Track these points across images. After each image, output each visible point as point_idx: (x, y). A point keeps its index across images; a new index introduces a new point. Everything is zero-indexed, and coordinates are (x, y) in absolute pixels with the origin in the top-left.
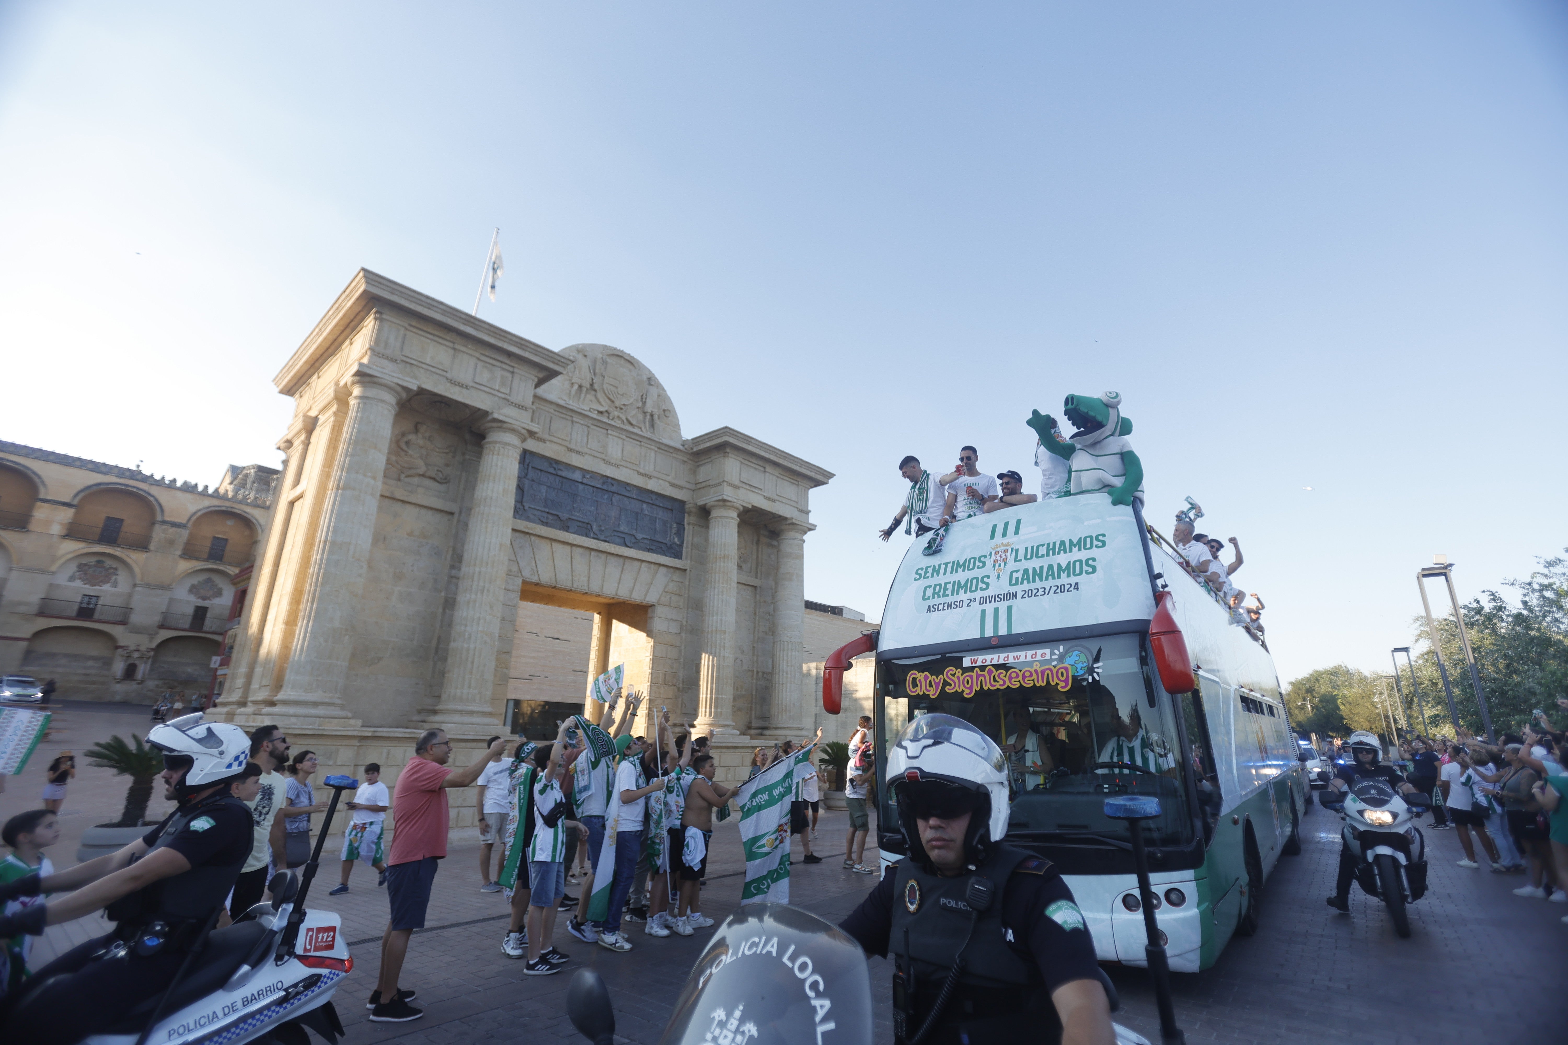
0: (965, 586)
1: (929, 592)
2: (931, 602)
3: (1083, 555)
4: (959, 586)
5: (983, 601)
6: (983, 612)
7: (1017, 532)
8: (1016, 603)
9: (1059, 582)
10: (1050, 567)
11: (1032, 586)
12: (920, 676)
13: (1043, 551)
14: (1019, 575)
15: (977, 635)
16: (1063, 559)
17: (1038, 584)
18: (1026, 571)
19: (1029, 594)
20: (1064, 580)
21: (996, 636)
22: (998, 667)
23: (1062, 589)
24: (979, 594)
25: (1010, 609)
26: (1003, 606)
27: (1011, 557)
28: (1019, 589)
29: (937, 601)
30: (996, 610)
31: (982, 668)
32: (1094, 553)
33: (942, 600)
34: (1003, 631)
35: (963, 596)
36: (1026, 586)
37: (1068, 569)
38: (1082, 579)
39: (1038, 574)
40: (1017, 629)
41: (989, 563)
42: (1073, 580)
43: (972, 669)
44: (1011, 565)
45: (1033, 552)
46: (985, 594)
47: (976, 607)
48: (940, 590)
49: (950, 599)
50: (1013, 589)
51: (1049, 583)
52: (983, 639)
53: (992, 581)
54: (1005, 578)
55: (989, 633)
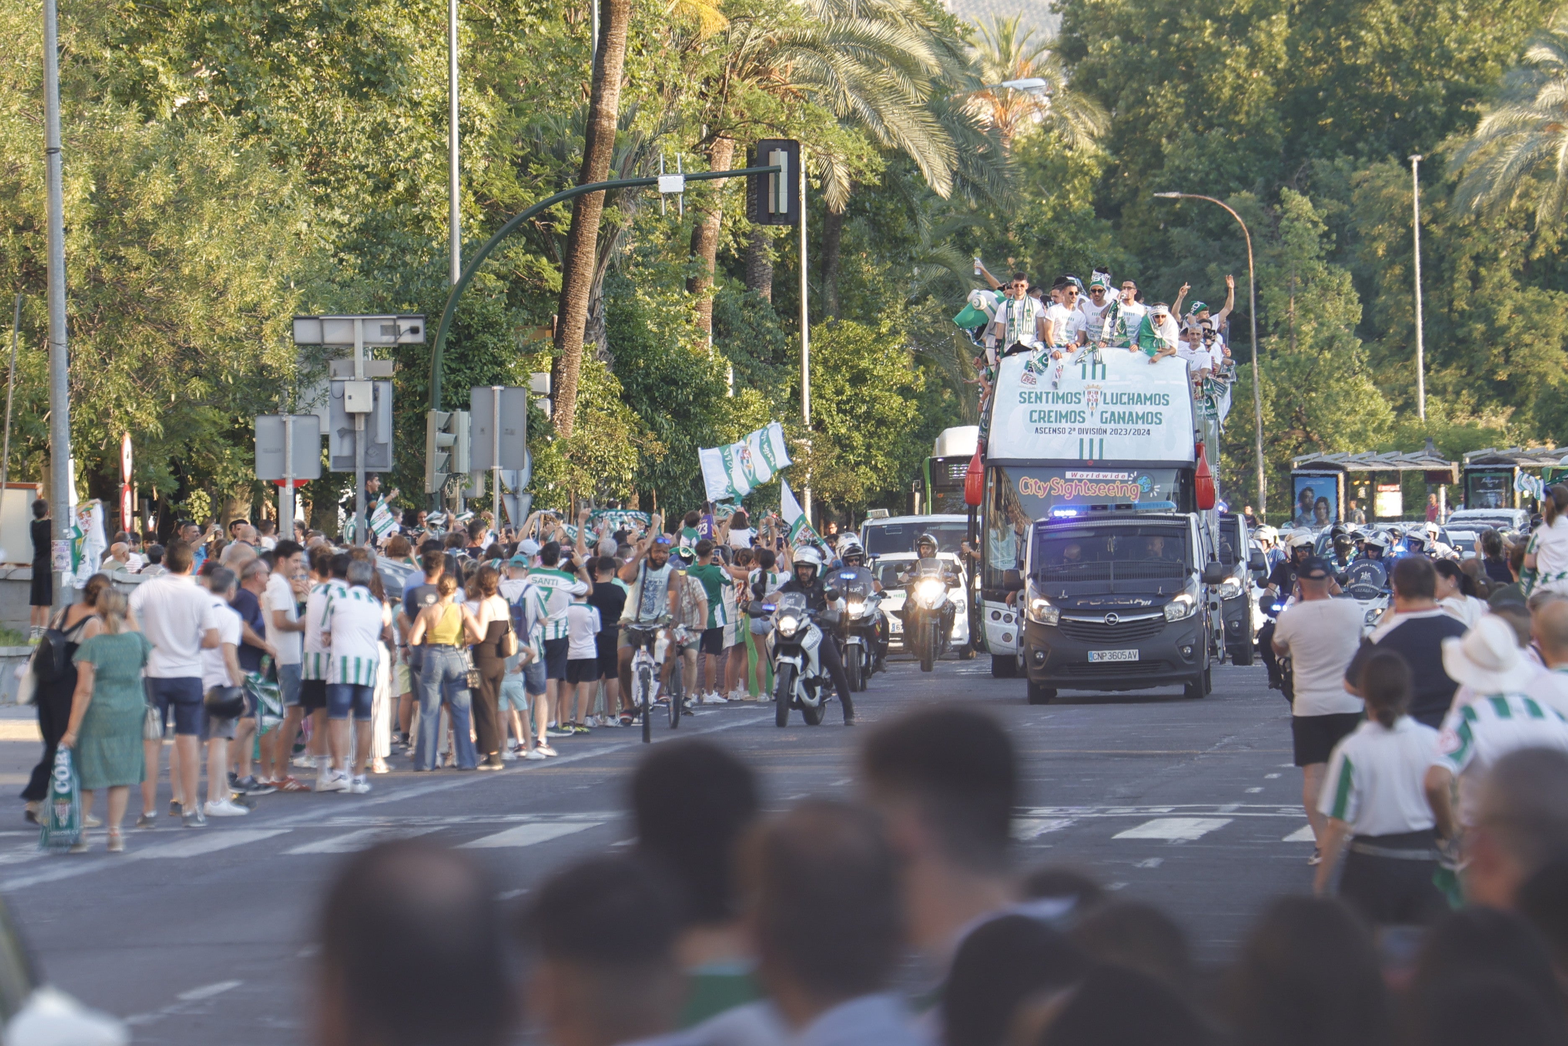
0: (1066, 416)
1: (1035, 416)
2: (1039, 425)
3: (1153, 409)
4: (1060, 416)
5: (1081, 431)
6: (1082, 440)
7: (1104, 377)
8: (1107, 438)
9: (1137, 427)
10: (1131, 414)
11: (1117, 426)
12: (1031, 481)
13: (1125, 399)
14: (1108, 415)
15: (1077, 457)
16: (1139, 409)
17: (1121, 425)
18: (1113, 414)
19: (1115, 431)
20: (1140, 426)
21: (1091, 460)
22: (1091, 481)
23: (1138, 432)
24: (1077, 425)
25: (1101, 441)
26: (1096, 438)
27: (1101, 399)
28: (1109, 427)
29: (1042, 425)
30: (1091, 441)
31: (1080, 481)
32: (1160, 408)
33: (1047, 425)
34: (1096, 457)
35: (1064, 424)
36: (1113, 425)
37: (1143, 418)
38: (1152, 427)
39: (1121, 418)
40: (1106, 457)
41: (1084, 400)
42: (1147, 427)
43: (1072, 480)
44: (1101, 407)
45: (1117, 399)
46: (1082, 426)
47: (1076, 436)
48: (1044, 416)
49: (1054, 425)
50: (1104, 426)
51: (1130, 426)
52: (1081, 460)
53: (1087, 416)
54: (1097, 416)
55: (1086, 457)
